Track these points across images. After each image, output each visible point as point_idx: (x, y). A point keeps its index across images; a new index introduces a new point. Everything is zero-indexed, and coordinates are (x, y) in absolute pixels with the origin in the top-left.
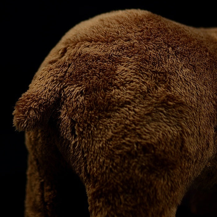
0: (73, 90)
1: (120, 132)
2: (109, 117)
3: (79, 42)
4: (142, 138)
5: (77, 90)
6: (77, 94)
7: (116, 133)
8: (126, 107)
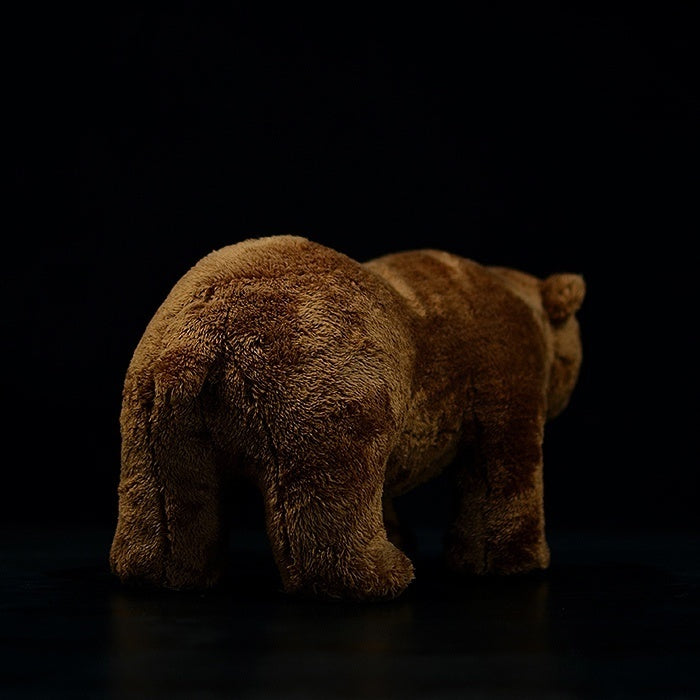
0: (244, 341)
1: (318, 389)
2: (301, 372)
3: (232, 278)
4: (344, 395)
5: (250, 340)
6: (251, 346)
7: (313, 391)
8: (320, 357)
